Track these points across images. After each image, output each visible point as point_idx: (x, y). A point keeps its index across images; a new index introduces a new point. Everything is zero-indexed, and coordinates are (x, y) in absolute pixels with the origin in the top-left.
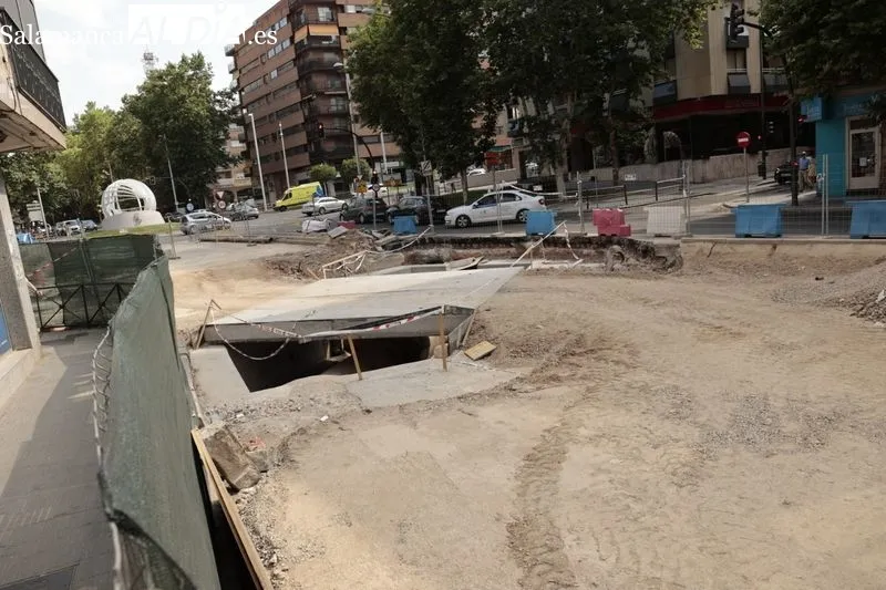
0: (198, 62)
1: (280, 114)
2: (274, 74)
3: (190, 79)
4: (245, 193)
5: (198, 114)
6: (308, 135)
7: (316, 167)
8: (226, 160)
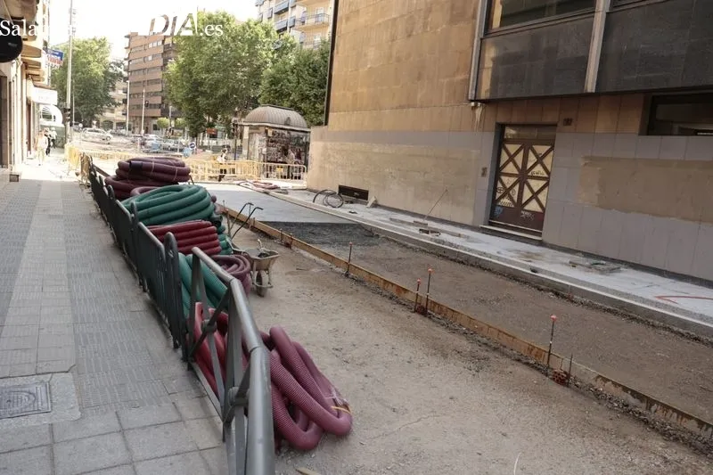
0: (102, 43)
1: (150, 82)
2: (150, 58)
3: (96, 51)
4: (121, 124)
5: (96, 74)
6: (163, 99)
7: (161, 119)
8: (111, 102)
